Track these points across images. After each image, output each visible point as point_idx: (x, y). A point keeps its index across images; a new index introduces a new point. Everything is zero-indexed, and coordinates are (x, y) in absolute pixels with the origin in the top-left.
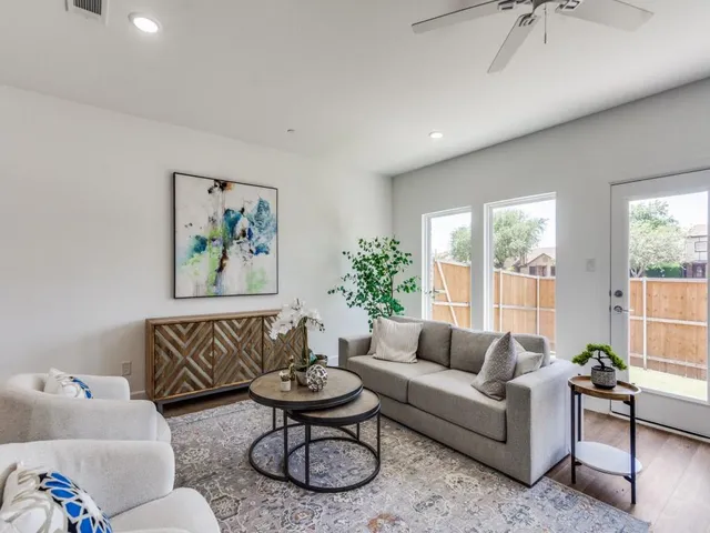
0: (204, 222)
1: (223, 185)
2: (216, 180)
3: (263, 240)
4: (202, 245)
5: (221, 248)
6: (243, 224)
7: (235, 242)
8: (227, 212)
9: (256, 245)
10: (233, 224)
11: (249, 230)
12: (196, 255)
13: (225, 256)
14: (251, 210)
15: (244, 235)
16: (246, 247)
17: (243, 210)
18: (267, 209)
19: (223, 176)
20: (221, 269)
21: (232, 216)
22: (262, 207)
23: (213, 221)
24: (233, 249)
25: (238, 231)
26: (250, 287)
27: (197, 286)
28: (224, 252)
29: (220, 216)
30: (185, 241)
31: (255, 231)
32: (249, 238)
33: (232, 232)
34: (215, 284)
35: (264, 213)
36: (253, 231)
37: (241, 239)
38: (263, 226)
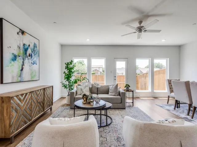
0: (16, 48)
1: (23, 32)
2: (20, 29)
3: (35, 59)
4: (15, 58)
5: (22, 60)
6: (29, 51)
7: (27, 58)
8: (24, 45)
9: (33, 60)
10: (26, 50)
11: (31, 54)
12: (12, 62)
13: (23, 65)
14: (32, 46)
15: (30, 56)
16: (30, 61)
17: (29, 46)
18: (36, 47)
19: (23, 29)
20: (22, 70)
21: (26, 47)
22: (35, 46)
23: (19, 47)
24: (26, 61)
25: (28, 54)
26: (32, 77)
27: (13, 77)
28: (23, 62)
29: (22, 47)
31: (33, 55)
32: (31, 58)
33: (26, 54)
34: (20, 76)
35: (35, 48)
36: (32, 55)
37: (29, 58)
38: (35, 54)
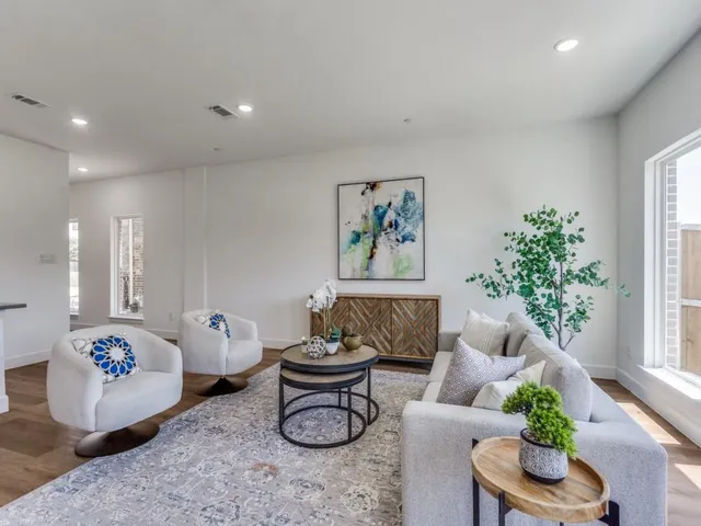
0: (358, 219)
1: (373, 186)
2: (368, 183)
3: (409, 229)
4: (357, 238)
5: (372, 239)
6: (391, 216)
7: (383, 233)
8: (376, 208)
9: (402, 234)
10: (381, 218)
11: (396, 221)
12: (353, 246)
13: (374, 246)
14: (397, 202)
15: (391, 226)
16: (393, 237)
17: (390, 204)
18: (413, 199)
19: (372, 179)
20: (372, 257)
21: (381, 211)
22: (408, 197)
23: (365, 217)
24: (382, 239)
25: (386, 223)
26: (397, 272)
27: (354, 270)
28: (374, 242)
29: (371, 212)
30: (346, 236)
31: (401, 221)
32: (396, 228)
33: (381, 224)
34: (367, 269)
35: (409, 203)
36: (399, 222)
37: (389, 230)
38: (409, 215)
